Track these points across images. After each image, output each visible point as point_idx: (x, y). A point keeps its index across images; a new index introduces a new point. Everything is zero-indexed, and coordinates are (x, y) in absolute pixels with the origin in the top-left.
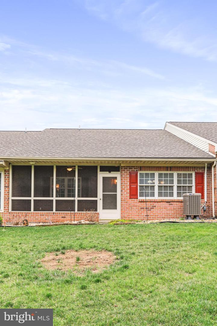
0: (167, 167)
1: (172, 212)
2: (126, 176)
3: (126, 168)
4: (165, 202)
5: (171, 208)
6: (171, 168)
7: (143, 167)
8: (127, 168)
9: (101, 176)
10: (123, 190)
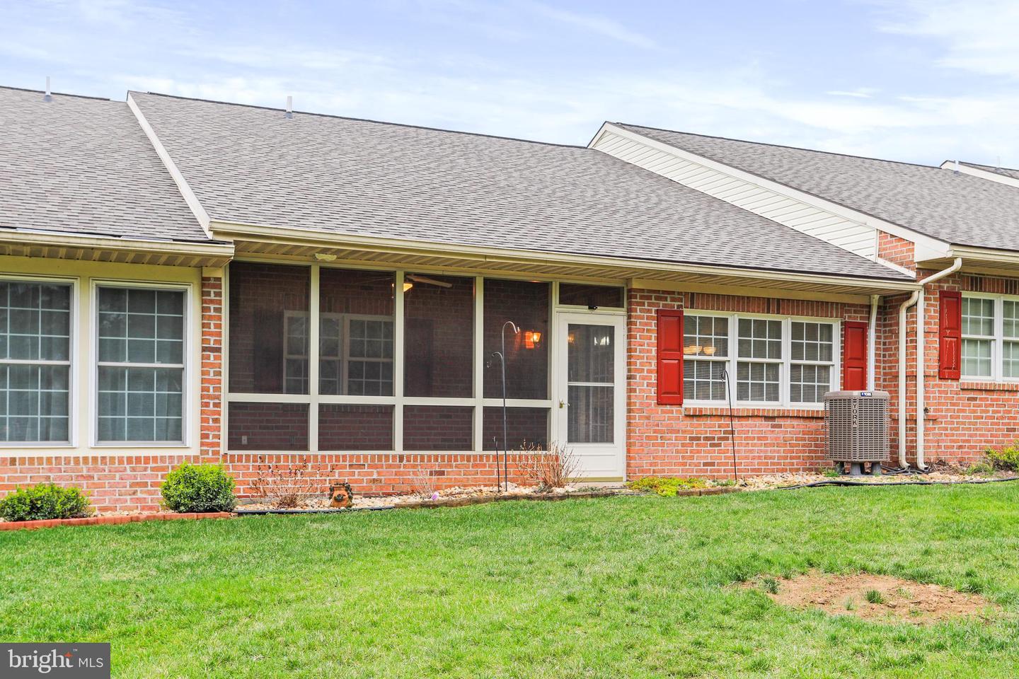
0: (769, 299)
1: (778, 452)
2: (646, 324)
3: (647, 294)
4: (762, 417)
5: (776, 439)
6: (779, 305)
7: (698, 294)
8: (649, 298)
9: (563, 318)
10: (638, 375)
